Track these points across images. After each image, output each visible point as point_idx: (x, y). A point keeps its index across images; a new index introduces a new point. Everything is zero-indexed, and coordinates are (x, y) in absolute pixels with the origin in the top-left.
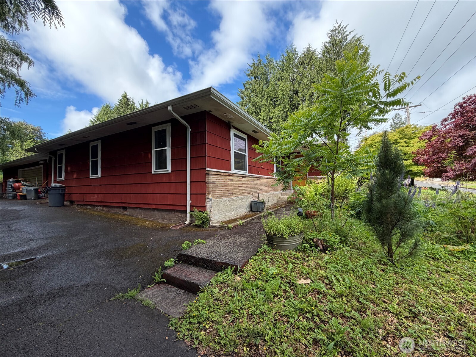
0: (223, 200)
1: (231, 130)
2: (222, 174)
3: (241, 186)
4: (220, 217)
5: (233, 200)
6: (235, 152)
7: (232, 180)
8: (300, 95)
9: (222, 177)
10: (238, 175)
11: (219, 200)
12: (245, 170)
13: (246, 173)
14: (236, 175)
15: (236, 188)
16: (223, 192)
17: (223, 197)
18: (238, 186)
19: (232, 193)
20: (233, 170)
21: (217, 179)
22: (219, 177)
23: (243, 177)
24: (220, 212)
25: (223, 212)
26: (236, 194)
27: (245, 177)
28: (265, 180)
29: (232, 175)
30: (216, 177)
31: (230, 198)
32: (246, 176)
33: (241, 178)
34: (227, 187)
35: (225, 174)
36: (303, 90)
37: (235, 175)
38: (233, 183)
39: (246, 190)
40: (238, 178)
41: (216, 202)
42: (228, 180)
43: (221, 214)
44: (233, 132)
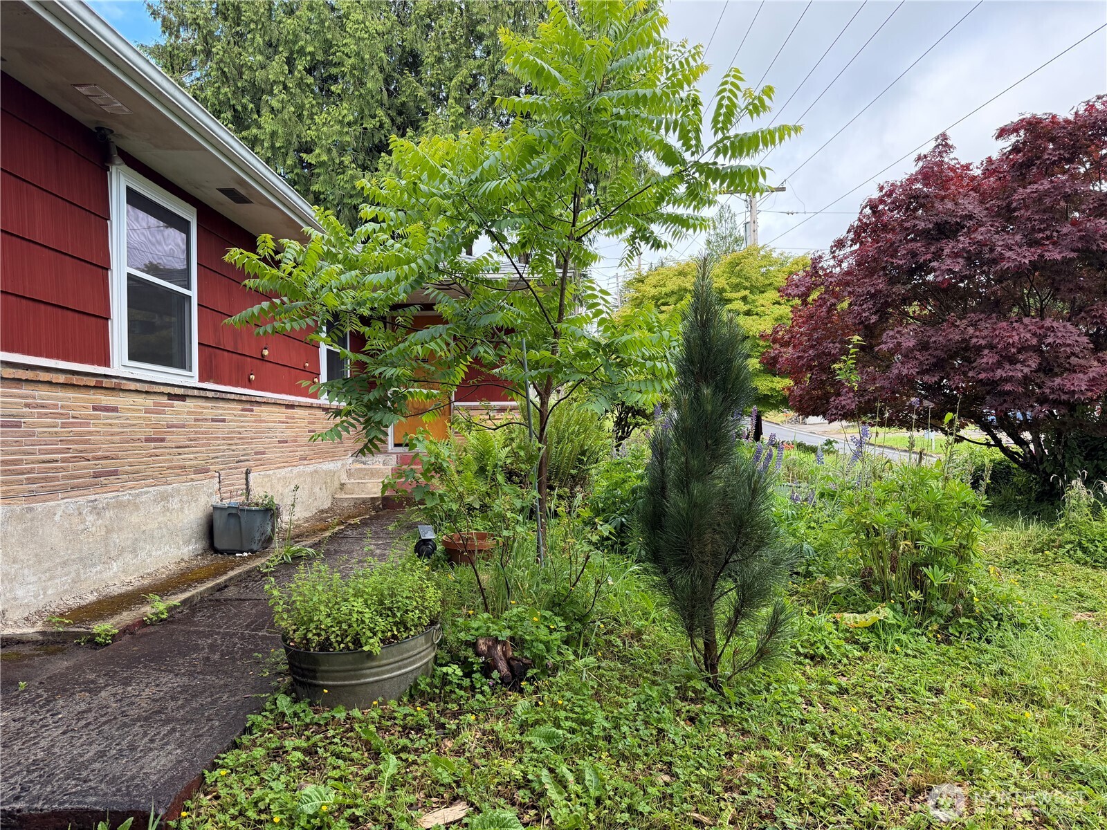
0: (62, 506)
1: (114, 169)
2: (61, 378)
3: (163, 440)
4: (45, 589)
5: (120, 505)
6: (130, 277)
7: (115, 409)
8: (428, 74)
9: (61, 393)
10: (147, 389)
11: (39, 507)
12: (183, 364)
13: (190, 378)
14: (139, 386)
15: (134, 448)
16: (64, 469)
17: (63, 490)
18: (147, 440)
19: (115, 473)
20: (120, 363)
21: (27, 405)
22: (41, 394)
23: (171, 396)
24: (46, 565)
25: (65, 563)
26: (137, 476)
27: (182, 398)
28: (280, 413)
29: (117, 386)
30: (25, 390)
31: (104, 498)
32: (190, 392)
33: (164, 400)
34: (86, 442)
35: (75, 380)
36: (440, 60)
37: (133, 386)
38: (122, 426)
39: (187, 458)
40: (149, 401)
41: (20, 518)
42: (95, 409)
43: (52, 578)
44: (120, 181)
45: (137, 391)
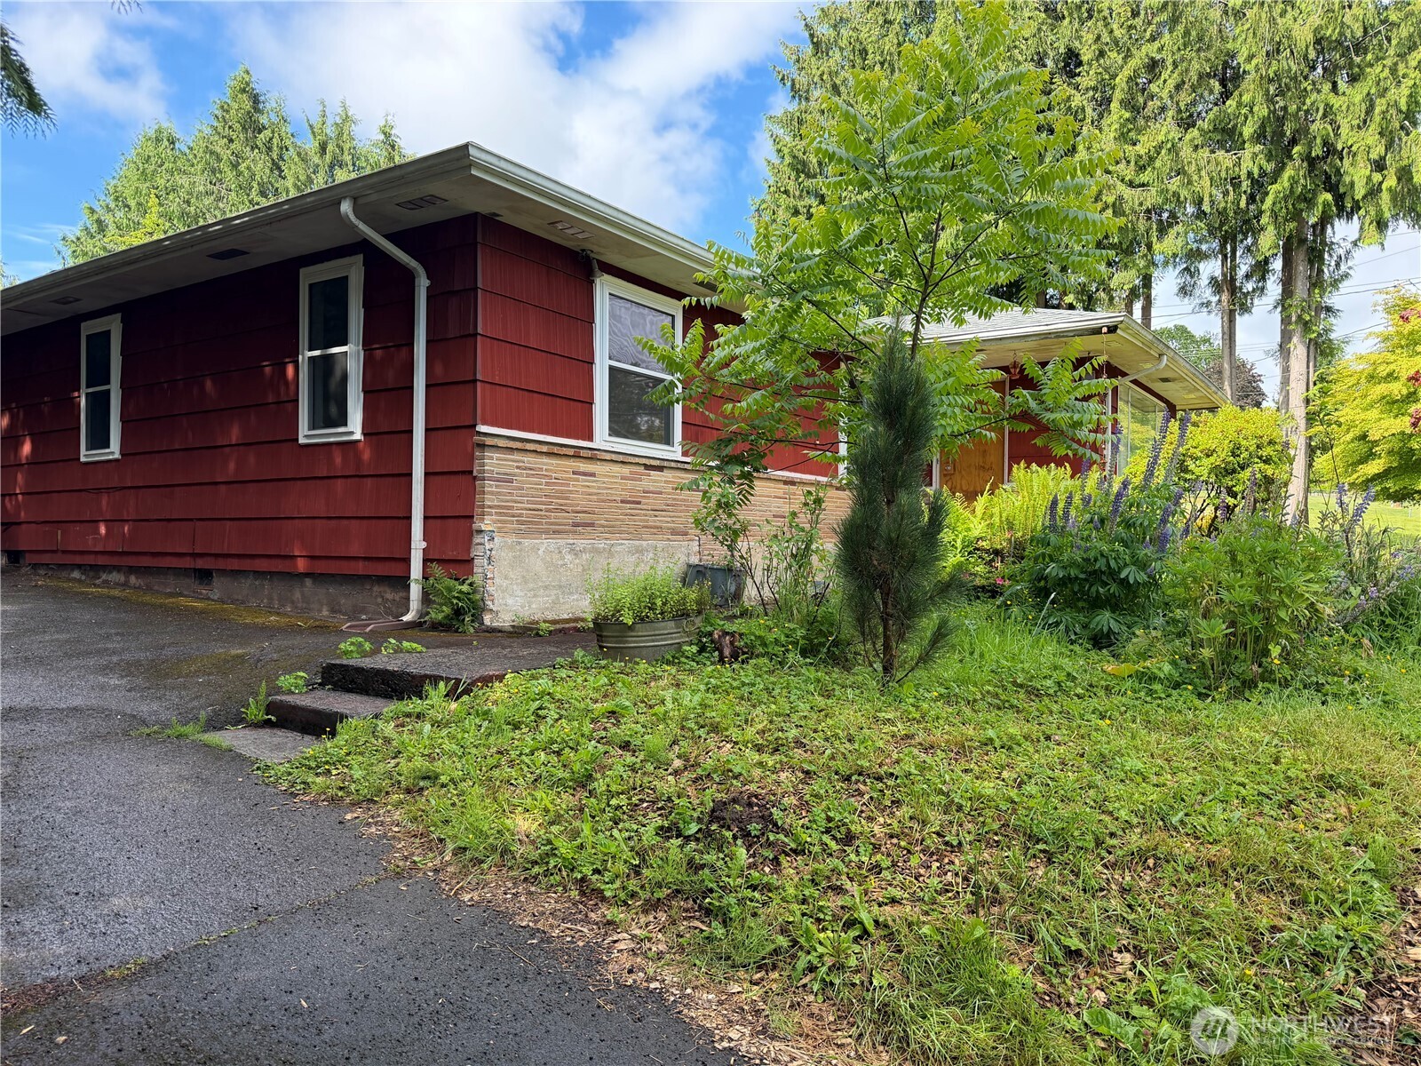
0: (545, 545)
1: (598, 281)
2: (545, 449)
3: (639, 503)
4: (530, 604)
5: (595, 551)
6: (611, 368)
7: (593, 475)
8: (1087, 79)
9: (545, 460)
10: (623, 460)
11: (526, 542)
12: (667, 439)
13: (675, 452)
14: (614, 457)
15: (611, 507)
16: (548, 517)
17: (546, 532)
18: (622, 502)
19: (592, 525)
20: (602, 436)
21: (518, 467)
22: (529, 459)
23: (647, 467)
24: (531, 585)
25: (546, 587)
26: (611, 529)
27: (660, 469)
29: (594, 456)
30: (516, 456)
31: (581, 543)
32: (666, 464)
33: (641, 469)
34: (567, 498)
35: (556, 450)
36: (1102, 54)
37: (608, 457)
38: (599, 488)
39: (663, 520)
40: (626, 470)
41: (511, 548)
42: (574, 473)
43: (535, 596)
44: (605, 289)
45: (612, 461)
